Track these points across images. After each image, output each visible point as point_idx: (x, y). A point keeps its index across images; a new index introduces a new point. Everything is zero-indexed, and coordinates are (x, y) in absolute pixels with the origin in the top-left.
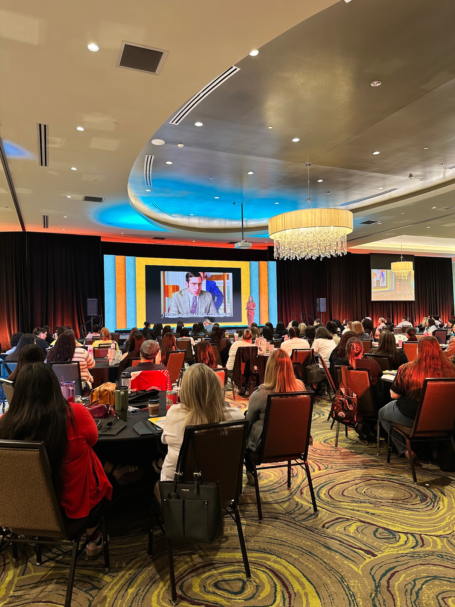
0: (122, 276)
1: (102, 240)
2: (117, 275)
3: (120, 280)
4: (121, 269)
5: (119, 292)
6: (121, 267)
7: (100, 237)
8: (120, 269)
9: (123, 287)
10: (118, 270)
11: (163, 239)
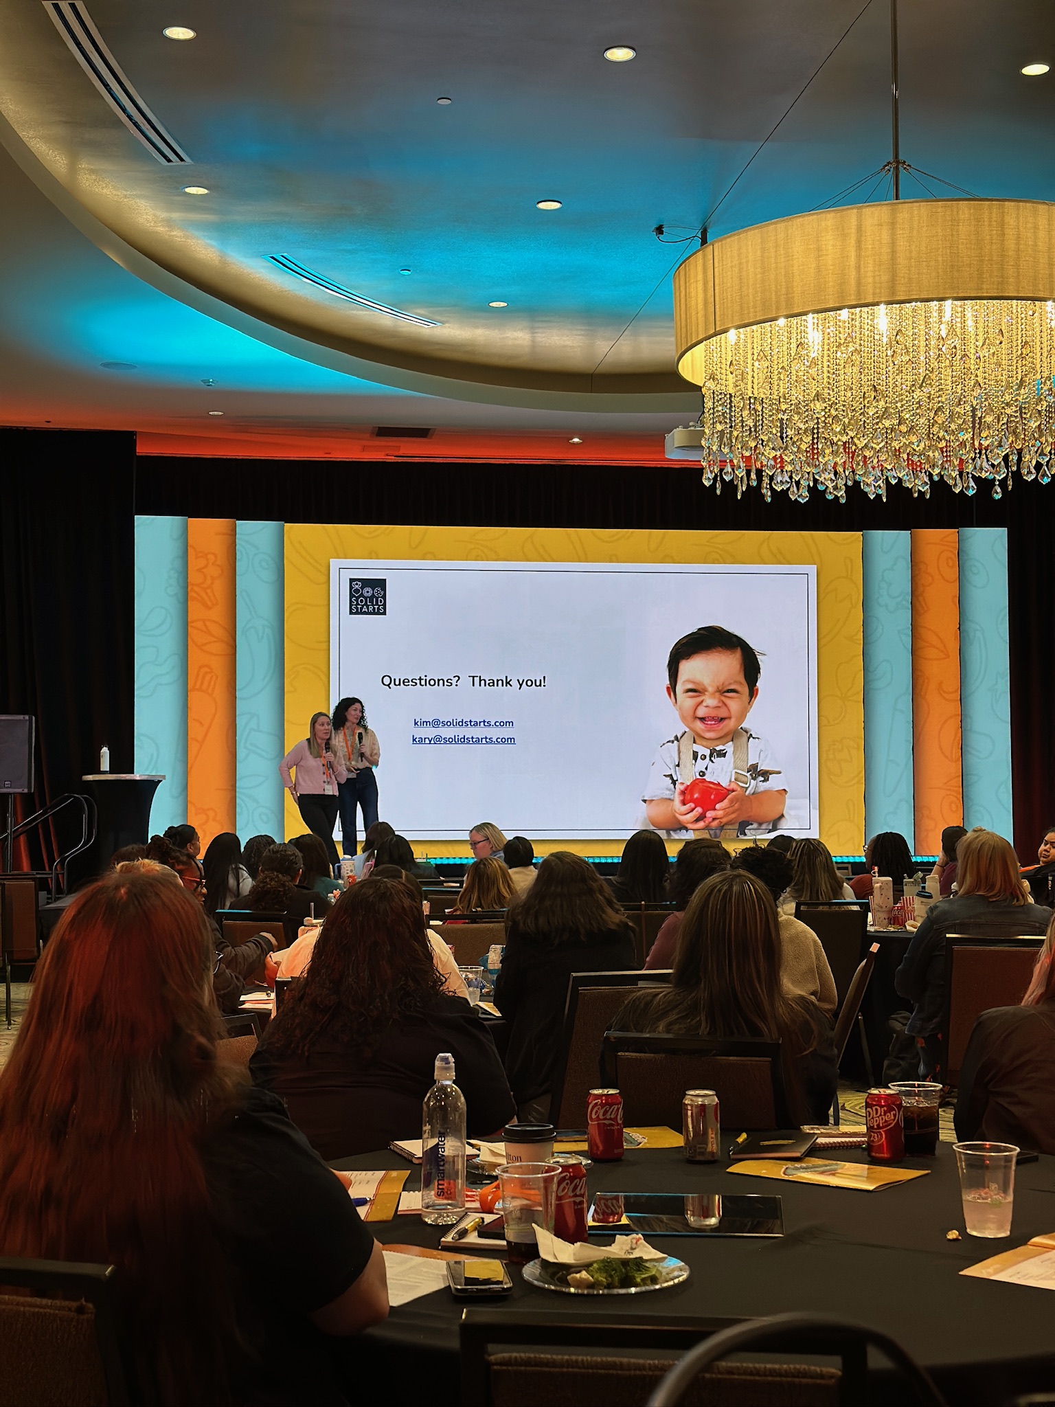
0: (217, 614)
1: (142, 449)
2: (195, 610)
3: (210, 634)
4: (213, 578)
5: (200, 690)
6: (213, 571)
7: (133, 433)
8: (209, 581)
9: (218, 665)
10: (198, 585)
11: (421, 433)
